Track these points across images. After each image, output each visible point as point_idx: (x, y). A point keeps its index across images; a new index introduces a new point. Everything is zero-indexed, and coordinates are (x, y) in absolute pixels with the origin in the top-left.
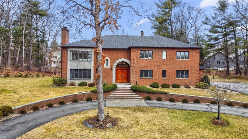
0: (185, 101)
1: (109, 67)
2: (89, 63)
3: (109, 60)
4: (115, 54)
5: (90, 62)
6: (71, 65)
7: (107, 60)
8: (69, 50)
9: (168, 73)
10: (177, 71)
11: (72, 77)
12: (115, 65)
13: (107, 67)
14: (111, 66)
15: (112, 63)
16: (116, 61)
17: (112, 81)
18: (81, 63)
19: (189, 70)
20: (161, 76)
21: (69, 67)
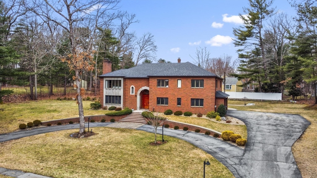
0: (176, 128)
1: (134, 94)
2: (119, 90)
3: (134, 88)
4: (139, 83)
5: (120, 89)
6: (106, 92)
7: (133, 88)
8: (105, 79)
9: (182, 102)
10: (192, 99)
11: (106, 102)
12: (139, 92)
13: (133, 94)
14: (136, 93)
15: (137, 90)
16: (139, 89)
17: (137, 107)
18: (113, 90)
19: (203, 99)
20: (176, 104)
21: (105, 94)
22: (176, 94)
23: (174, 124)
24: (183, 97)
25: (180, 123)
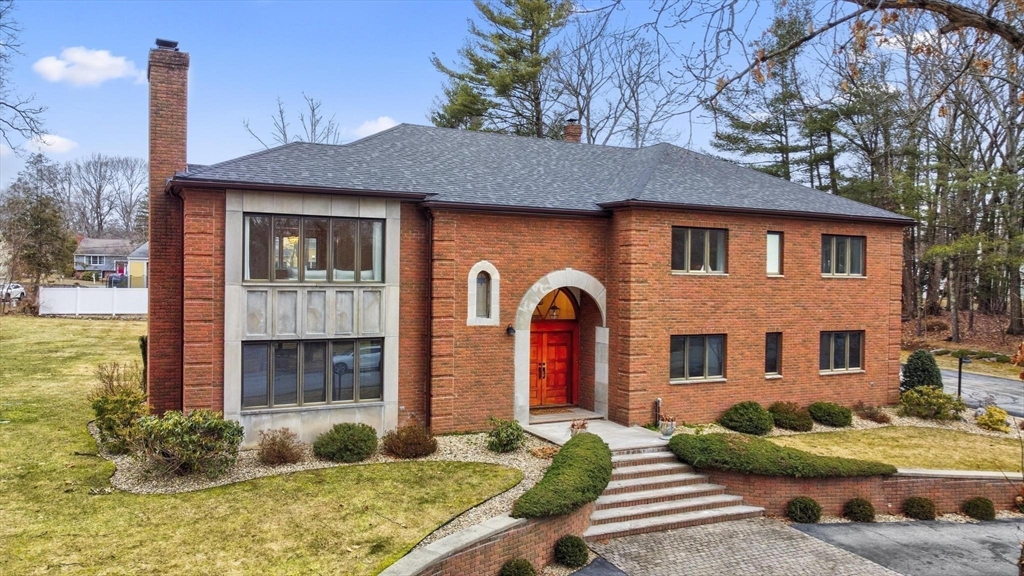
1: (494, 320)
2: (370, 297)
3: (495, 276)
4: (531, 242)
5: (376, 291)
6: (252, 315)
7: (485, 277)
8: (236, 209)
12: (528, 308)
13: (485, 322)
14: (508, 314)
15: (512, 297)
16: (531, 284)
17: (511, 406)
18: (317, 300)
19: (864, 331)
20: (761, 365)
21: (236, 331)
22: (760, 310)
23: (951, 486)
24: (790, 324)
25: (990, 479)
